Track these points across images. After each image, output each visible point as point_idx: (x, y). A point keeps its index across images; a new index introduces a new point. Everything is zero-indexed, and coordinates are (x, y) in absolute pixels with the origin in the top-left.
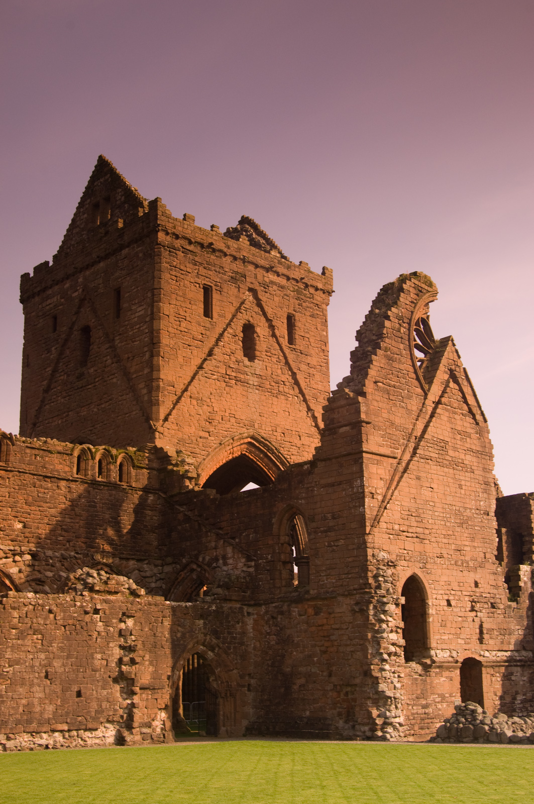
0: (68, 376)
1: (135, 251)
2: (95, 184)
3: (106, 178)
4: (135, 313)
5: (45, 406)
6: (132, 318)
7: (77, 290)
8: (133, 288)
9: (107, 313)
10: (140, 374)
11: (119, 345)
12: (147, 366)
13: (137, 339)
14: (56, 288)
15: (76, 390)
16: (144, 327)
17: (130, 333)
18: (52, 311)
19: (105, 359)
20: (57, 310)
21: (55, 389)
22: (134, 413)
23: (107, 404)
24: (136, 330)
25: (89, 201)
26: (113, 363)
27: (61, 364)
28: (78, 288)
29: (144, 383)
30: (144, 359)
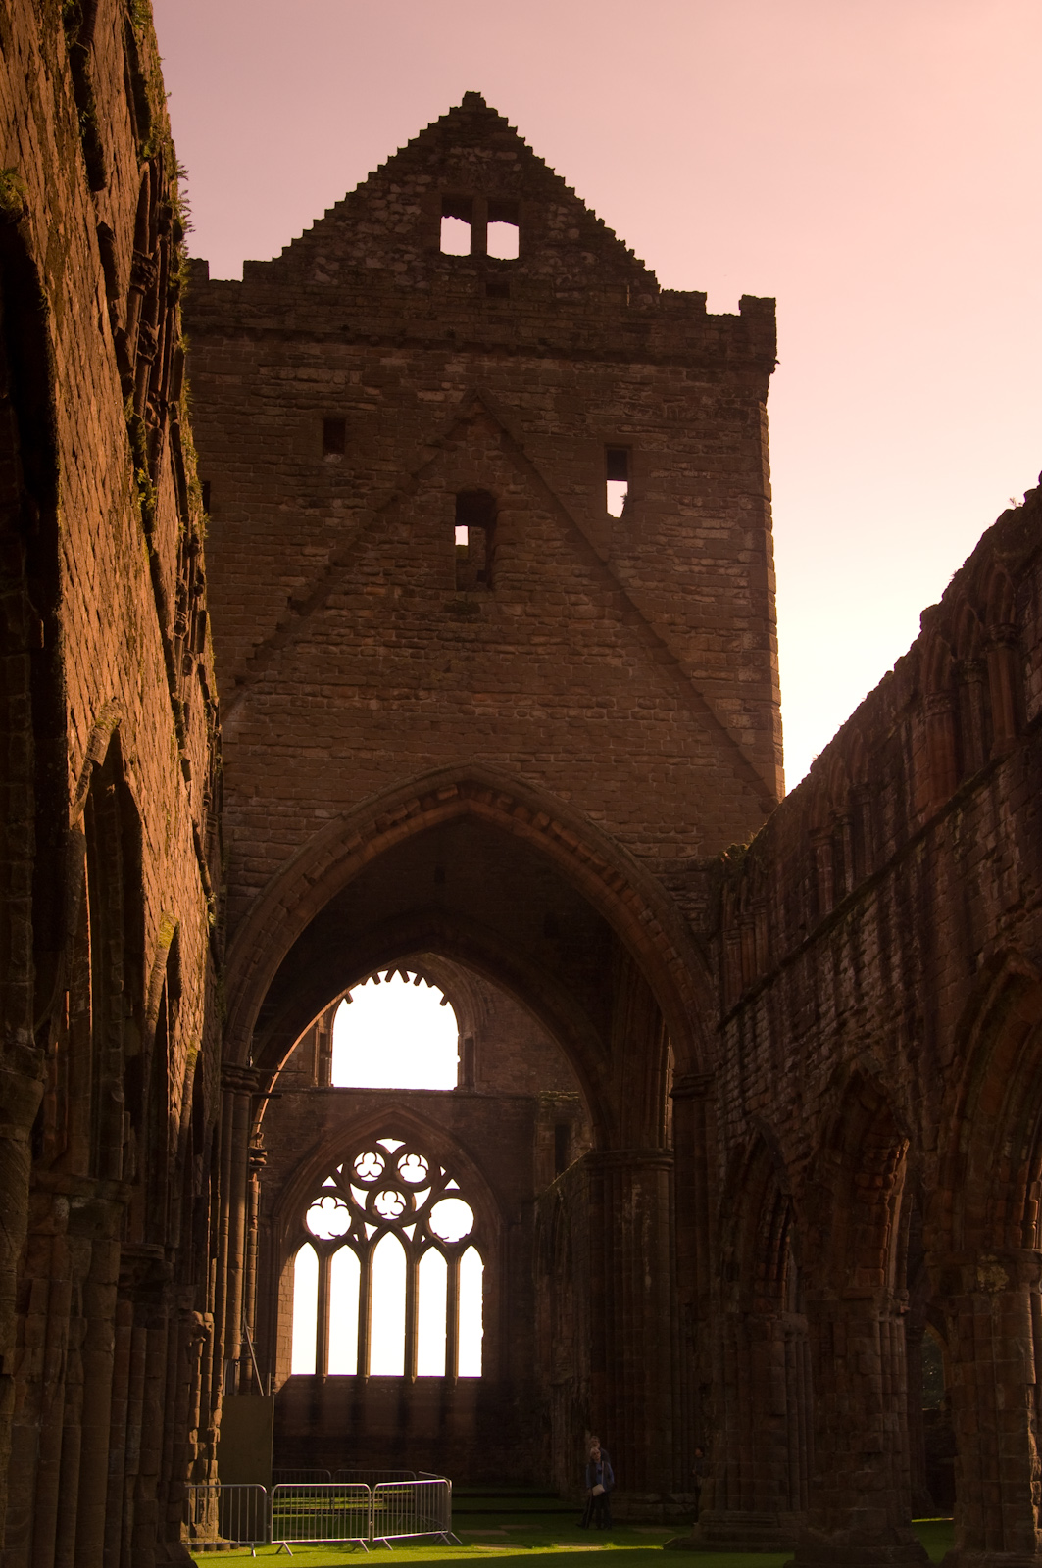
0: (408, 593)
1: (683, 384)
2: (457, 151)
3: (501, 155)
4: (696, 528)
5: (296, 643)
6: (684, 534)
7: (440, 389)
8: (684, 465)
9: (578, 489)
10: (723, 675)
11: (637, 583)
12: (745, 665)
13: (705, 590)
14: (343, 350)
15: (447, 640)
16: (730, 572)
17: (682, 569)
18: (326, 403)
19: (573, 598)
20: (350, 408)
21: (344, 613)
22: (702, 761)
23: (589, 713)
24: (704, 570)
25: (426, 179)
26: (601, 618)
27: (371, 554)
28: (446, 385)
29: (740, 701)
30: (735, 644)
